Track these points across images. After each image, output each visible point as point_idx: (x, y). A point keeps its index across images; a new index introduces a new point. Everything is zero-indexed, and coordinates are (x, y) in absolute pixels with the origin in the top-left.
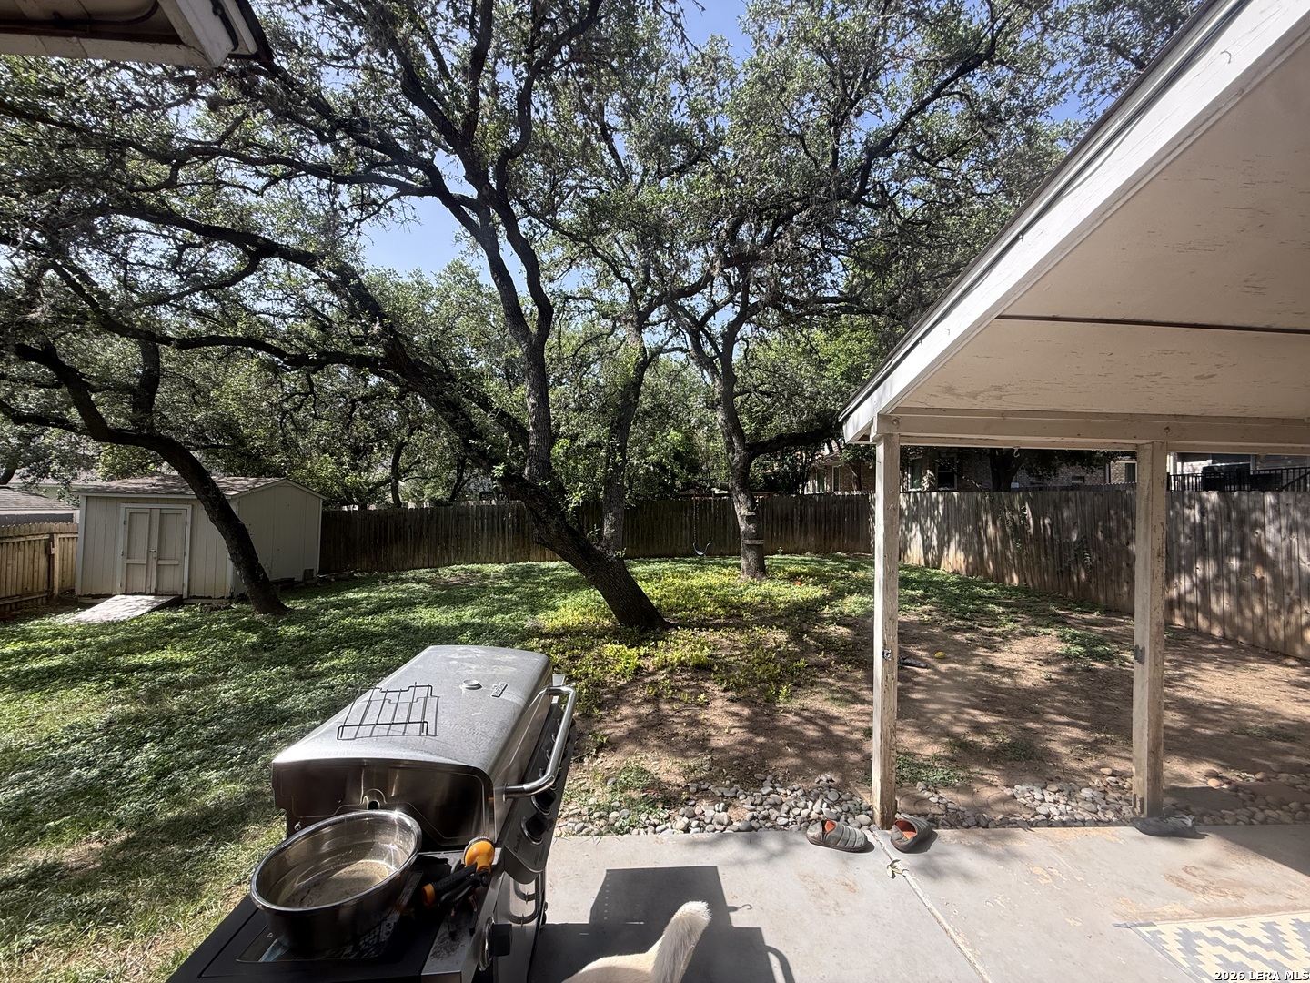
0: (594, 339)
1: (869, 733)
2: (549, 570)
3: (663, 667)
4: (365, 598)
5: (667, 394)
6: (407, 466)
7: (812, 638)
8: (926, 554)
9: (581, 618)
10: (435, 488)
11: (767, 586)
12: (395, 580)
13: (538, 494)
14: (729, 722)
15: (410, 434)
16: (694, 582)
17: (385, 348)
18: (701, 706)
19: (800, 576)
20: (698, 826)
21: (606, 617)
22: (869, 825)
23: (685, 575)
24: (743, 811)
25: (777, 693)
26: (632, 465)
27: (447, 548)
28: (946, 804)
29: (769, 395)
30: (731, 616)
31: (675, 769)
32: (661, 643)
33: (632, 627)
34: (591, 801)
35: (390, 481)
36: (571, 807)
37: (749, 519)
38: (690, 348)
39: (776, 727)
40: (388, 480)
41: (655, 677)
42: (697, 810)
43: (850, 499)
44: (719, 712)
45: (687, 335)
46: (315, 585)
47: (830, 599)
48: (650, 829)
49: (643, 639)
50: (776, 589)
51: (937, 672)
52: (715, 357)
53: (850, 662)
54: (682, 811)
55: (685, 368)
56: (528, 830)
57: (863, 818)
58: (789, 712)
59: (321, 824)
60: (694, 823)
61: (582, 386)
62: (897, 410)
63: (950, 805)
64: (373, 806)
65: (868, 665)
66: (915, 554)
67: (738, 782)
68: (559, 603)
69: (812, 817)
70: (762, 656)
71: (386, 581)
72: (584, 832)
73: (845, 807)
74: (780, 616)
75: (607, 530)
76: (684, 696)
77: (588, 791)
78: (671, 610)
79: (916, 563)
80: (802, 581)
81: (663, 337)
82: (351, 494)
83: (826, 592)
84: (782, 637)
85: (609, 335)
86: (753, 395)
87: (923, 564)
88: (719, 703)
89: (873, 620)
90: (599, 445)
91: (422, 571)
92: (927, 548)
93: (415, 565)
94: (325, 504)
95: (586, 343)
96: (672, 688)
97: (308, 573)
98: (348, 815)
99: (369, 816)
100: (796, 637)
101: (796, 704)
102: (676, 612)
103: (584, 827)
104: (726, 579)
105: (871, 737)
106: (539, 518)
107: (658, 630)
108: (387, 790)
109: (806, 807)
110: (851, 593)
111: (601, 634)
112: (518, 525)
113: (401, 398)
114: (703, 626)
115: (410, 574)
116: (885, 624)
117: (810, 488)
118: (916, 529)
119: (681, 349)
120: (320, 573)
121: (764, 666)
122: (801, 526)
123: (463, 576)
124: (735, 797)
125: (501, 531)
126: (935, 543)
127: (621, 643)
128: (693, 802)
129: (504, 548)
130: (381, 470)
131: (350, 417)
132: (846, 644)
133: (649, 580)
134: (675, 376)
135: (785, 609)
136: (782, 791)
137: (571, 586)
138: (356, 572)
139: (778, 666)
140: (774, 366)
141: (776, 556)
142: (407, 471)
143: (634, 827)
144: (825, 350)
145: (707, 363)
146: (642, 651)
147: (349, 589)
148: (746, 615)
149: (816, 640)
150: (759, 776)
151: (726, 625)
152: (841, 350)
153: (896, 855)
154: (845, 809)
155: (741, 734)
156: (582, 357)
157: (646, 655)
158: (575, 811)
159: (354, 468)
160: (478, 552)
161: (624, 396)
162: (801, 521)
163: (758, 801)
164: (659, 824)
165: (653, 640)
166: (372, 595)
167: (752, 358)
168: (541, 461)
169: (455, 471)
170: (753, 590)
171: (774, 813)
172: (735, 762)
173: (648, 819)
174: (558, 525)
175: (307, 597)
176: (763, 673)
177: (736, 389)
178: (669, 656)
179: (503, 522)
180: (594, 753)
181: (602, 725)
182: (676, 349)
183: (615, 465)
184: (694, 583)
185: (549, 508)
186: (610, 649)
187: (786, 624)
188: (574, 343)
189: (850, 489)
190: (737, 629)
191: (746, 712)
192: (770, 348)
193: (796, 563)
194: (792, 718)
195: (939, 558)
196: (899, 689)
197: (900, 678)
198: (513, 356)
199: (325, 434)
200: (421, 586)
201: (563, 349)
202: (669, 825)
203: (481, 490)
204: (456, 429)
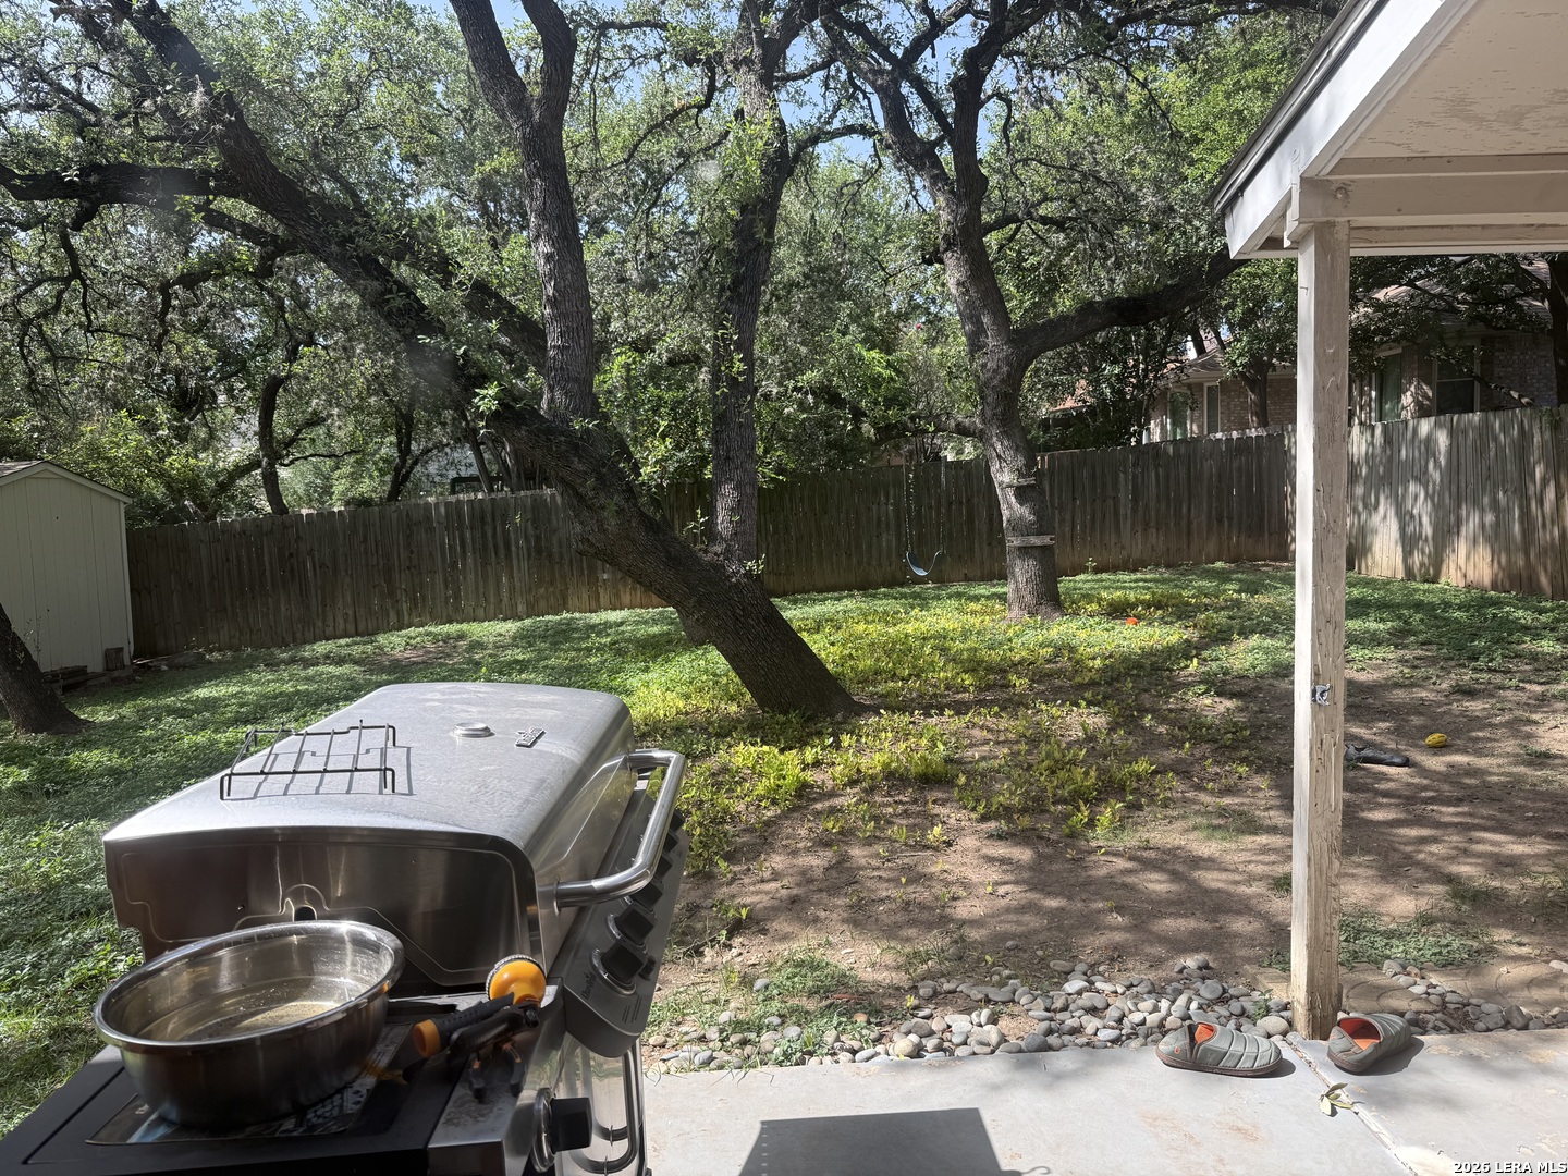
0: (667, 120)
1: (1283, 884)
2: (607, 625)
3: (853, 783)
4: (234, 695)
5: (836, 238)
6: (290, 432)
7: (1163, 720)
8: (1407, 554)
9: (681, 704)
10: (355, 478)
11: (1060, 629)
12: (293, 661)
13: (576, 447)
14: (994, 874)
15: (293, 356)
16: (910, 629)
17: (222, 146)
18: (936, 849)
19: (1134, 606)
20: (939, 1048)
21: (732, 699)
22: (1284, 1034)
23: (887, 618)
24: (1026, 1023)
25: (1091, 823)
26: (767, 397)
27: (392, 593)
28: (1442, 996)
29: (1059, 224)
30: (989, 687)
31: (889, 959)
32: (846, 740)
33: (785, 713)
34: (724, 1017)
35: (258, 465)
36: (684, 1029)
37: (1021, 493)
38: (882, 125)
39: (1089, 882)
40: (254, 464)
41: (838, 801)
42: (936, 1025)
43: (1244, 443)
44: (971, 858)
45: (875, 99)
46: (130, 680)
47: (1200, 648)
48: (844, 1057)
49: (810, 735)
50: (1082, 635)
51: (1423, 771)
52: (939, 142)
53: (1244, 760)
54: (905, 1027)
55: (871, 174)
56: (607, 970)
57: (1274, 1022)
58: (1115, 854)
59: (209, 942)
60: (930, 1043)
61: (651, 235)
62: (1344, 165)
63: (1449, 997)
64: (304, 915)
65: (1280, 768)
66: (1386, 557)
67: (1016, 977)
68: (634, 682)
69: (1170, 1023)
70: (1057, 755)
71: (272, 665)
72: (713, 1065)
73: (1235, 1006)
74: (1093, 684)
75: (723, 521)
76: (897, 831)
77: (715, 1002)
78: (865, 681)
79: (1387, 573)
80: (1139, 618)
81: (820, 109)
82: (180, 492)
83: (1192, 635)
84: (1097, 720)
85: (701, 107)
86: (1025, 229)
87: (1400, 575)
88: (970, 842)
89: (1292, 683)
90: (695, 360)
91: (343, 642)
92: (1409, 542)
93: (329, 630)
94: (130, 517)
95: (650, 131)
96: (875, 818)
97: (112, 656)
98: (259, 930)
99: (297, 932)
100: (1127, 719)
101: (1130, 840)
102: (875, 683)
103: (711, 1059)
104: (976, 621)
105: (1289, 890)
106: (581, 498)
107: (839, 717)
108: (325, 887)
109: (1156, 1009)
110: (1245, 633)
111: (725, 731)
112: (538, 538)
113: (265, 270)
114: (931, 706)
115: (321, 648)
116: (1316, 632)
117: (1155, 432)
118: (1385, 508)
119: (864, 131)
120: (135, 657)
121: (1061, 774)
122: (1135, 510)
123: (431, 647)
124: (1013, 1001)
125: (502, 552)
126: (1428, 530)
127: (764, 743)
128: (926, 1012)
129: (512, 590)
130: (236, 442)
131: (162, 322)
132: (1236, 728)
133: (817, 628)
134: (849, 199)
135: (1104, 670)
136: (1108, 987)
137: (654, 649)
138: (211, 651)
139: (1093, 774)
140: (1070, 155)
141: (1082, 577)
142: (290, 442)
143: (811, 1054)
144: (1186, 117)
145: (920, 157)
146: (809, 755)
147: (198, 684)
148: (1020, 683)
149: (1172, 724)
150: (1059, 965)
151: (981, 703)
152: (1220, 116)
153: (1335, 1077)
154: (1237, 1011)
155: (1015, 894)
156: (645, 165)
157: (817, 764)
158: (694, 1035)
159: (182, 435)
160: (457, 597)
161: (742, 230)
162: (1135, 500)
163: (1058, 1004)
164: (862, 1049)
165: (831, 735)
166: (247, 689)
167: (1020, 137)
168: (576, 380)
169: (393, 439)
170: (1033, 637)
171: (1091, 1024)
172: (1010, 943)
173: (838, 1039)
174: (620, 511)
175: (118, 700)
176: (1062, 786)
177: (986, 218)
178: (864, 762)
179: (506, 534)
180: (723, 939)
181: (734, 888)
182: (849, 130)
183: (733, 382)
184: (910, 631)
185: (600, 478)
186: (742, 754)
187: (1105, 698)
188: (626, 132)
189: (1244, 426)
190: (1003, 709)
191: (1024, 854)
192: (1060, 116)
193: (1127, 586)
194: (1121, 864)
195: (1437, 562)
196: (1347, 804)
197: (1348, 786)
198: (497, 171)
199: (113, 366)
200: (346, 669)
201: (604, 149)
202: (880, 1048)
203: (452, 474)
204: (388, 316)
